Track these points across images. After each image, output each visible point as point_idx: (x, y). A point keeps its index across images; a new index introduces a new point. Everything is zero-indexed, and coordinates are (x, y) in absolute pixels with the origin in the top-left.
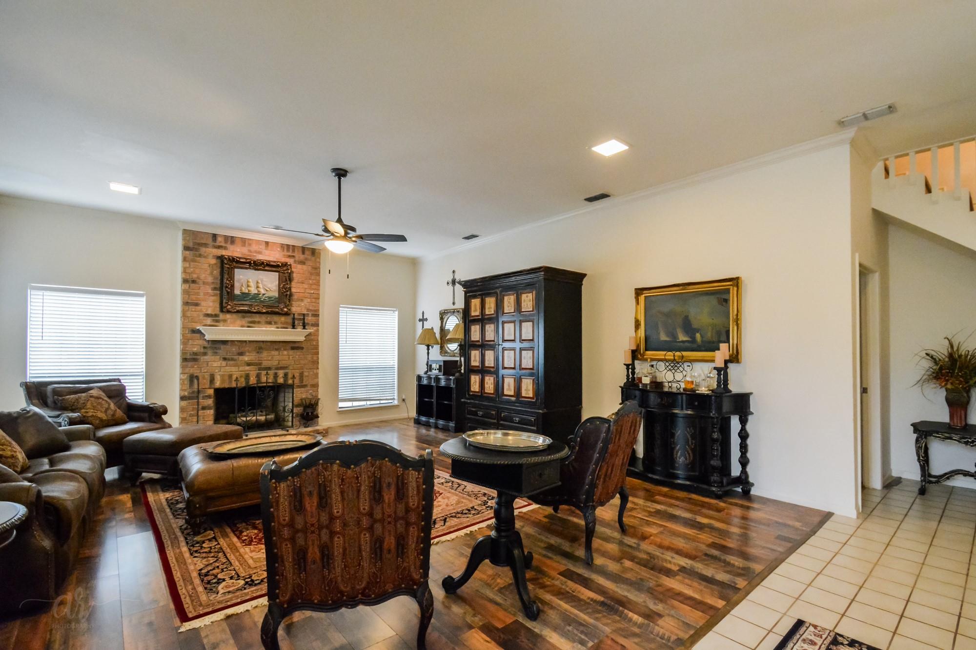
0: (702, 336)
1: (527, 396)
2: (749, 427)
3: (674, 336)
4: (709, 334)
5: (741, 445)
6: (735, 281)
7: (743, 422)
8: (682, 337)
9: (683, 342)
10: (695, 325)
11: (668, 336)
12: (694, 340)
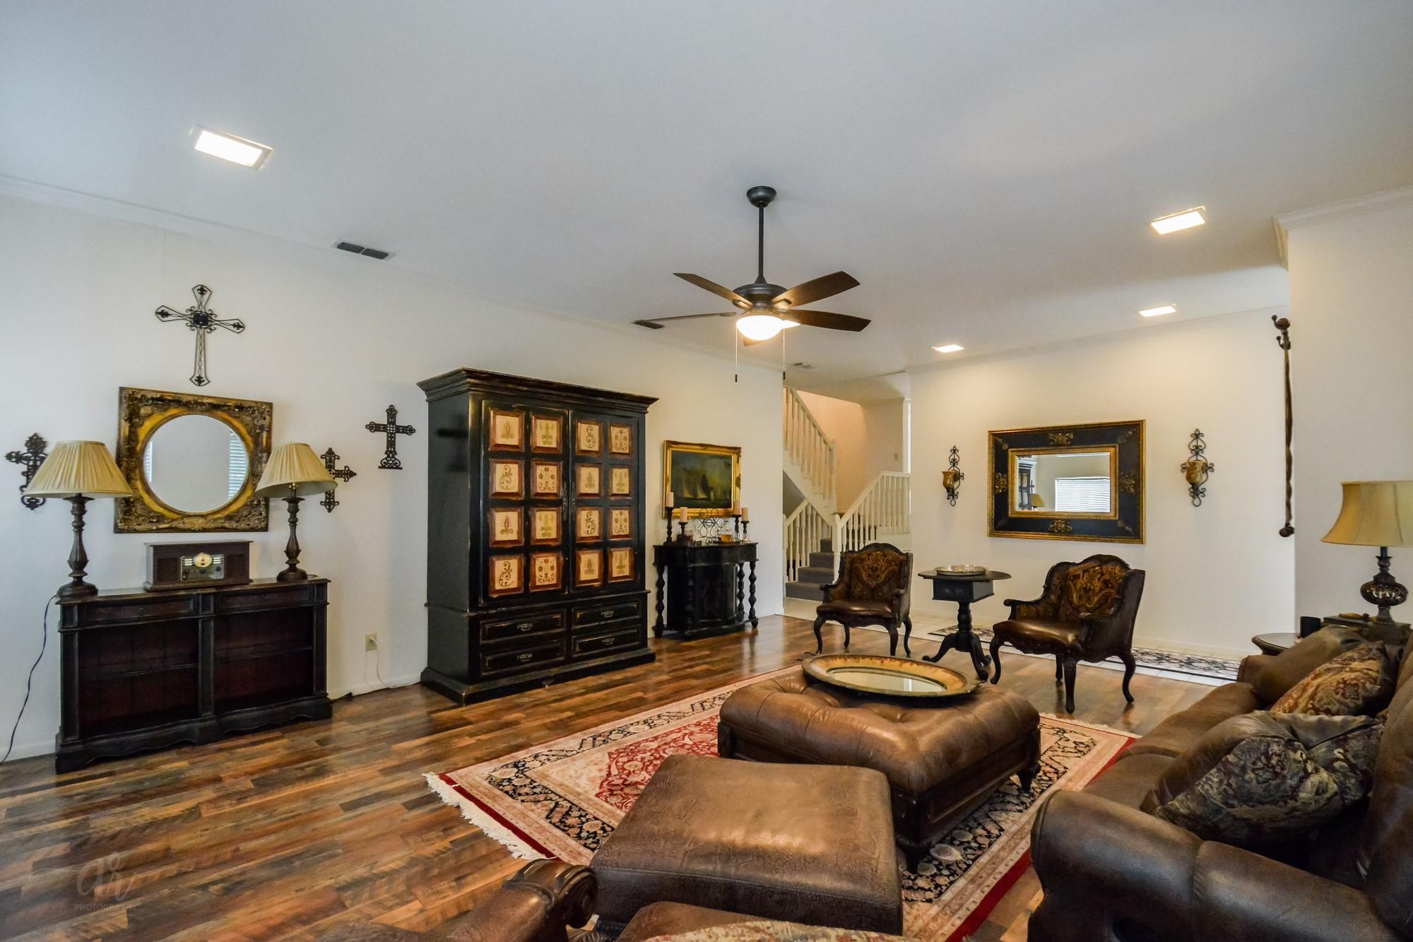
0: (715, 495)
1: (621, 575)
2: (756, 572)
3: (695, 494)
4: (719, 493)
5: (751, 586)
6: (737, 450)
7: (752, 567)
8: (701, 495)
9: (702, 499)
10: (710, 484)
11: (690, 493)
12: (708, 499)
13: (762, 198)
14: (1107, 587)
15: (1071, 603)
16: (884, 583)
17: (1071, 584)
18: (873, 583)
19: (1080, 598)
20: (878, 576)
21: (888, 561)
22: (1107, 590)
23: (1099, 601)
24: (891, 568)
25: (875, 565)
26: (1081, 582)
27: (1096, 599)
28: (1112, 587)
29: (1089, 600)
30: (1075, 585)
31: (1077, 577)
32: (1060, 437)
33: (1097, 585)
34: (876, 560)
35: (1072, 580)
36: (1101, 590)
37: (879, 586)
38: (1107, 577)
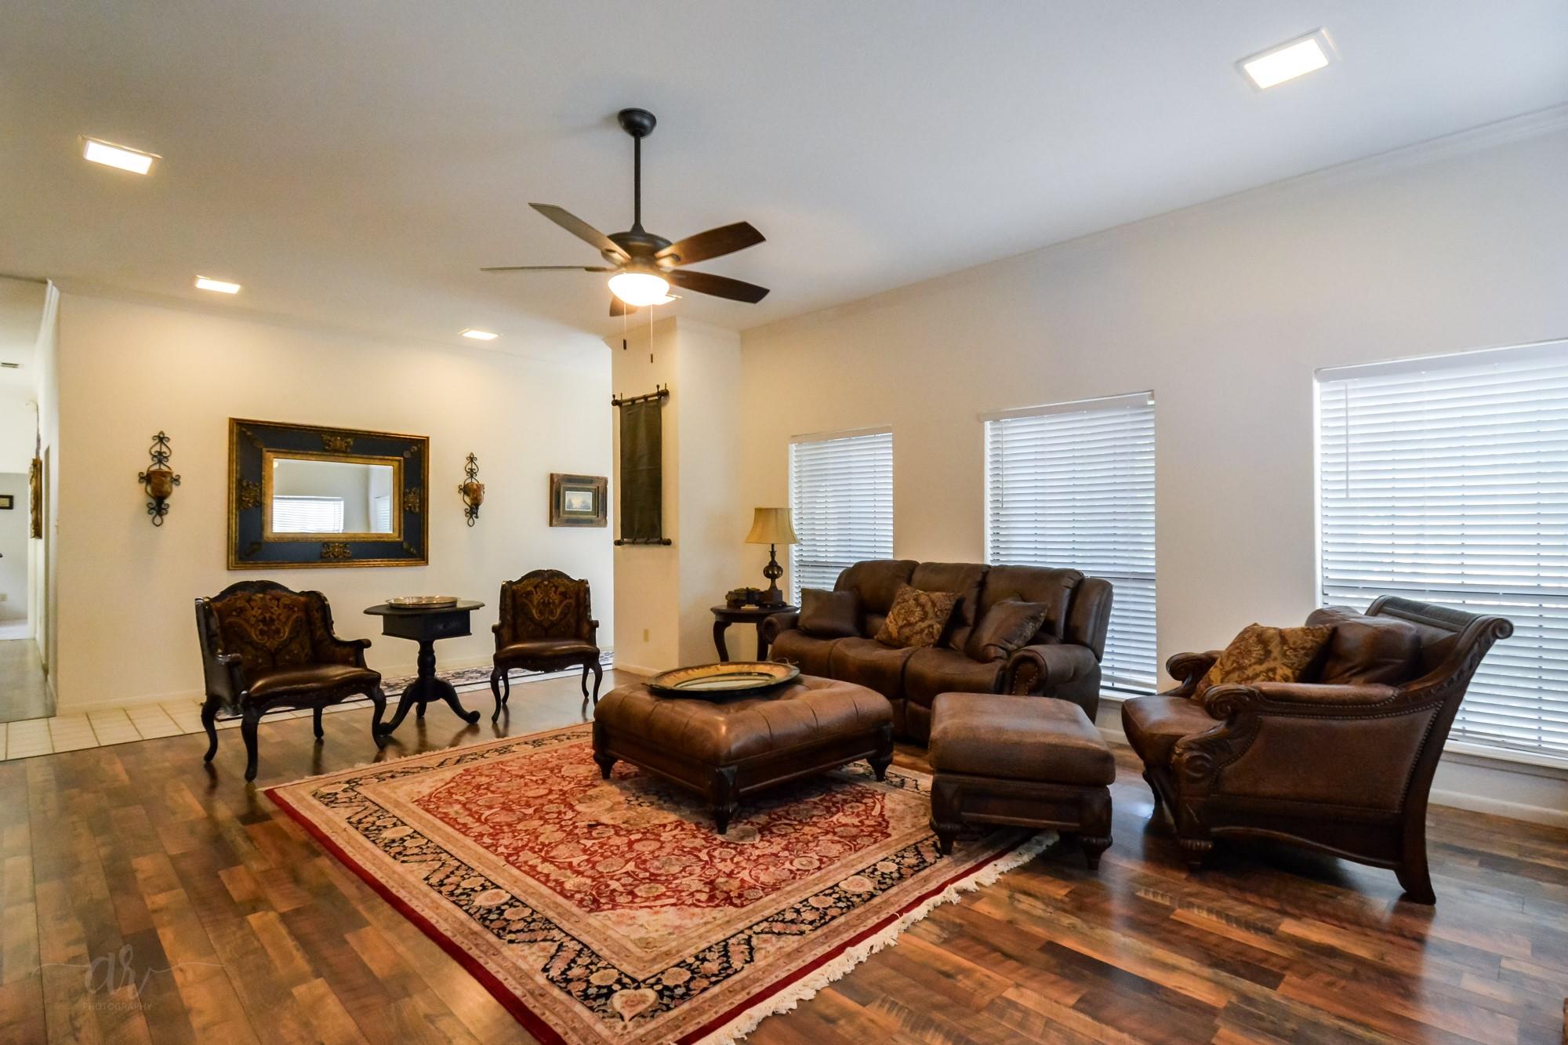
13: (636, 123)
14: (566, 598)
15: (532, 619)
16: (291, 639)
17: (525, 600)
18: (271, 644)
19: (541, 613)
20: (278, 631)
21: (286, 606)
22: (567, 601)
23: (561, 613)
24: (295, 616)
25: (267, 615)
26: (537, 598)
27: (559, 611)
28: (571, 598)
29: (552, 613)
30: (531, 602)
31: (529, 593)
32: (339, 442)
33: (555, 598)
34: (265, 608)
35: (526, 598)
36: (561, 602)
37: (285, 645)
38: (562, 589)
